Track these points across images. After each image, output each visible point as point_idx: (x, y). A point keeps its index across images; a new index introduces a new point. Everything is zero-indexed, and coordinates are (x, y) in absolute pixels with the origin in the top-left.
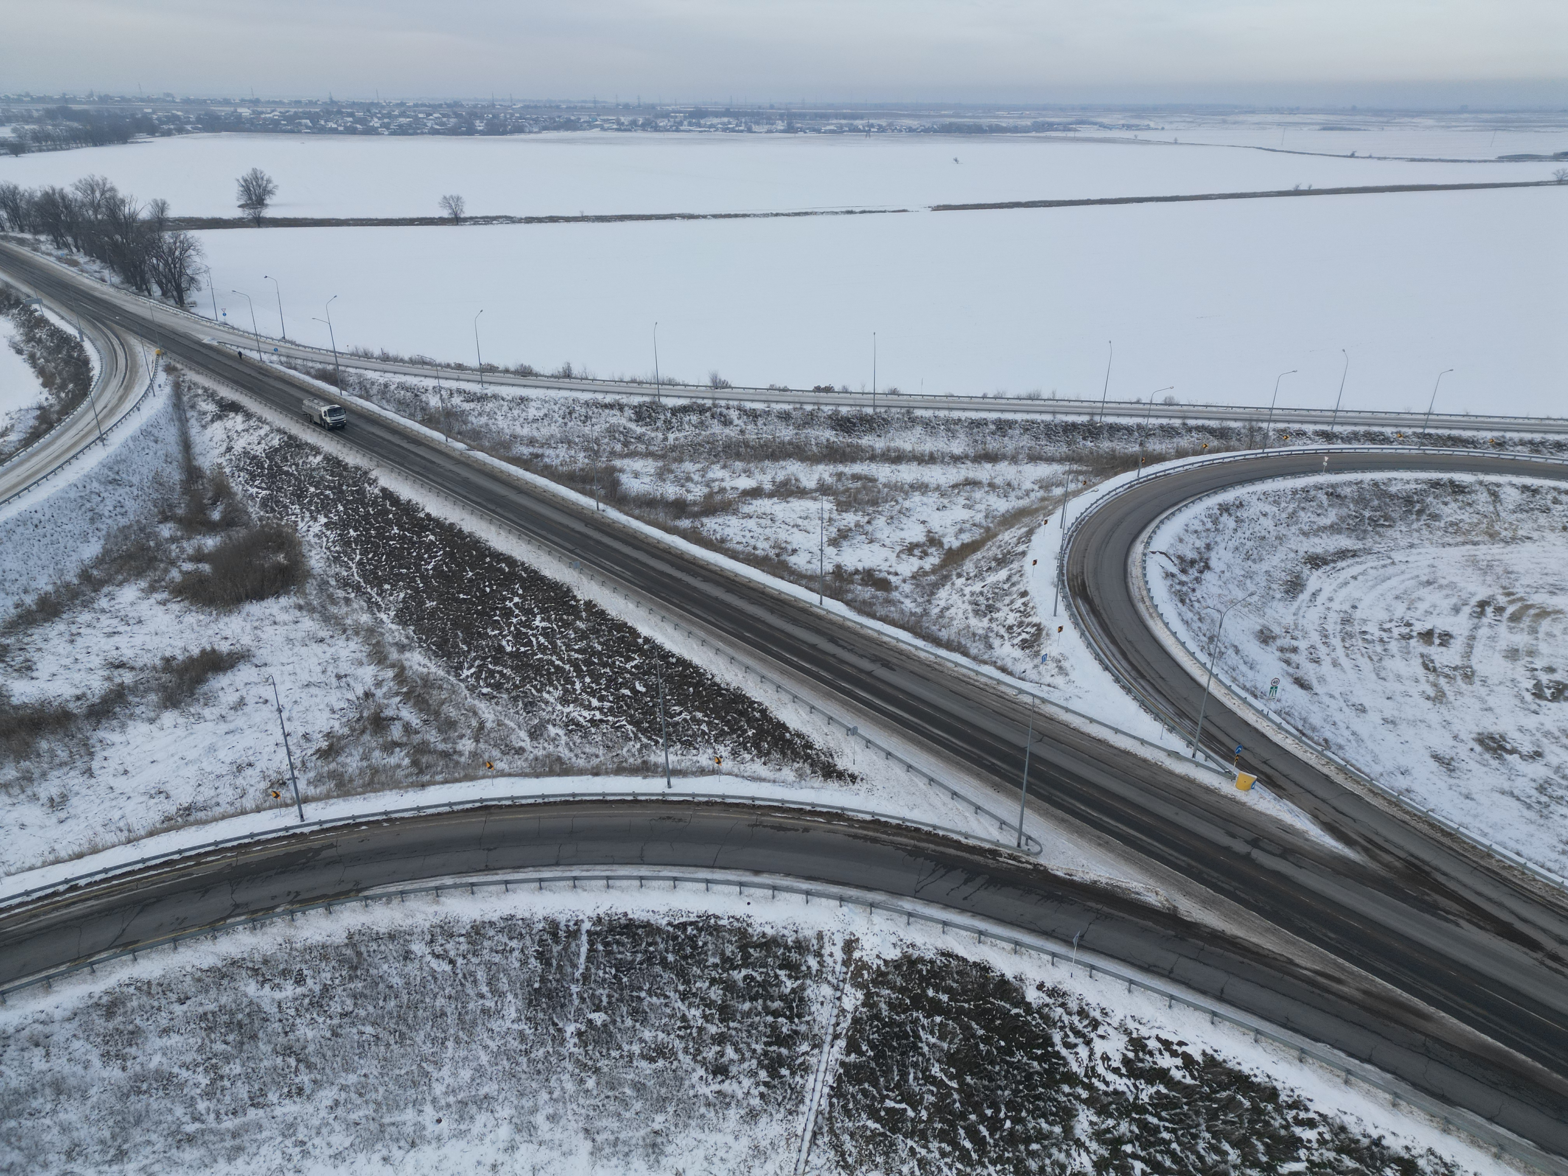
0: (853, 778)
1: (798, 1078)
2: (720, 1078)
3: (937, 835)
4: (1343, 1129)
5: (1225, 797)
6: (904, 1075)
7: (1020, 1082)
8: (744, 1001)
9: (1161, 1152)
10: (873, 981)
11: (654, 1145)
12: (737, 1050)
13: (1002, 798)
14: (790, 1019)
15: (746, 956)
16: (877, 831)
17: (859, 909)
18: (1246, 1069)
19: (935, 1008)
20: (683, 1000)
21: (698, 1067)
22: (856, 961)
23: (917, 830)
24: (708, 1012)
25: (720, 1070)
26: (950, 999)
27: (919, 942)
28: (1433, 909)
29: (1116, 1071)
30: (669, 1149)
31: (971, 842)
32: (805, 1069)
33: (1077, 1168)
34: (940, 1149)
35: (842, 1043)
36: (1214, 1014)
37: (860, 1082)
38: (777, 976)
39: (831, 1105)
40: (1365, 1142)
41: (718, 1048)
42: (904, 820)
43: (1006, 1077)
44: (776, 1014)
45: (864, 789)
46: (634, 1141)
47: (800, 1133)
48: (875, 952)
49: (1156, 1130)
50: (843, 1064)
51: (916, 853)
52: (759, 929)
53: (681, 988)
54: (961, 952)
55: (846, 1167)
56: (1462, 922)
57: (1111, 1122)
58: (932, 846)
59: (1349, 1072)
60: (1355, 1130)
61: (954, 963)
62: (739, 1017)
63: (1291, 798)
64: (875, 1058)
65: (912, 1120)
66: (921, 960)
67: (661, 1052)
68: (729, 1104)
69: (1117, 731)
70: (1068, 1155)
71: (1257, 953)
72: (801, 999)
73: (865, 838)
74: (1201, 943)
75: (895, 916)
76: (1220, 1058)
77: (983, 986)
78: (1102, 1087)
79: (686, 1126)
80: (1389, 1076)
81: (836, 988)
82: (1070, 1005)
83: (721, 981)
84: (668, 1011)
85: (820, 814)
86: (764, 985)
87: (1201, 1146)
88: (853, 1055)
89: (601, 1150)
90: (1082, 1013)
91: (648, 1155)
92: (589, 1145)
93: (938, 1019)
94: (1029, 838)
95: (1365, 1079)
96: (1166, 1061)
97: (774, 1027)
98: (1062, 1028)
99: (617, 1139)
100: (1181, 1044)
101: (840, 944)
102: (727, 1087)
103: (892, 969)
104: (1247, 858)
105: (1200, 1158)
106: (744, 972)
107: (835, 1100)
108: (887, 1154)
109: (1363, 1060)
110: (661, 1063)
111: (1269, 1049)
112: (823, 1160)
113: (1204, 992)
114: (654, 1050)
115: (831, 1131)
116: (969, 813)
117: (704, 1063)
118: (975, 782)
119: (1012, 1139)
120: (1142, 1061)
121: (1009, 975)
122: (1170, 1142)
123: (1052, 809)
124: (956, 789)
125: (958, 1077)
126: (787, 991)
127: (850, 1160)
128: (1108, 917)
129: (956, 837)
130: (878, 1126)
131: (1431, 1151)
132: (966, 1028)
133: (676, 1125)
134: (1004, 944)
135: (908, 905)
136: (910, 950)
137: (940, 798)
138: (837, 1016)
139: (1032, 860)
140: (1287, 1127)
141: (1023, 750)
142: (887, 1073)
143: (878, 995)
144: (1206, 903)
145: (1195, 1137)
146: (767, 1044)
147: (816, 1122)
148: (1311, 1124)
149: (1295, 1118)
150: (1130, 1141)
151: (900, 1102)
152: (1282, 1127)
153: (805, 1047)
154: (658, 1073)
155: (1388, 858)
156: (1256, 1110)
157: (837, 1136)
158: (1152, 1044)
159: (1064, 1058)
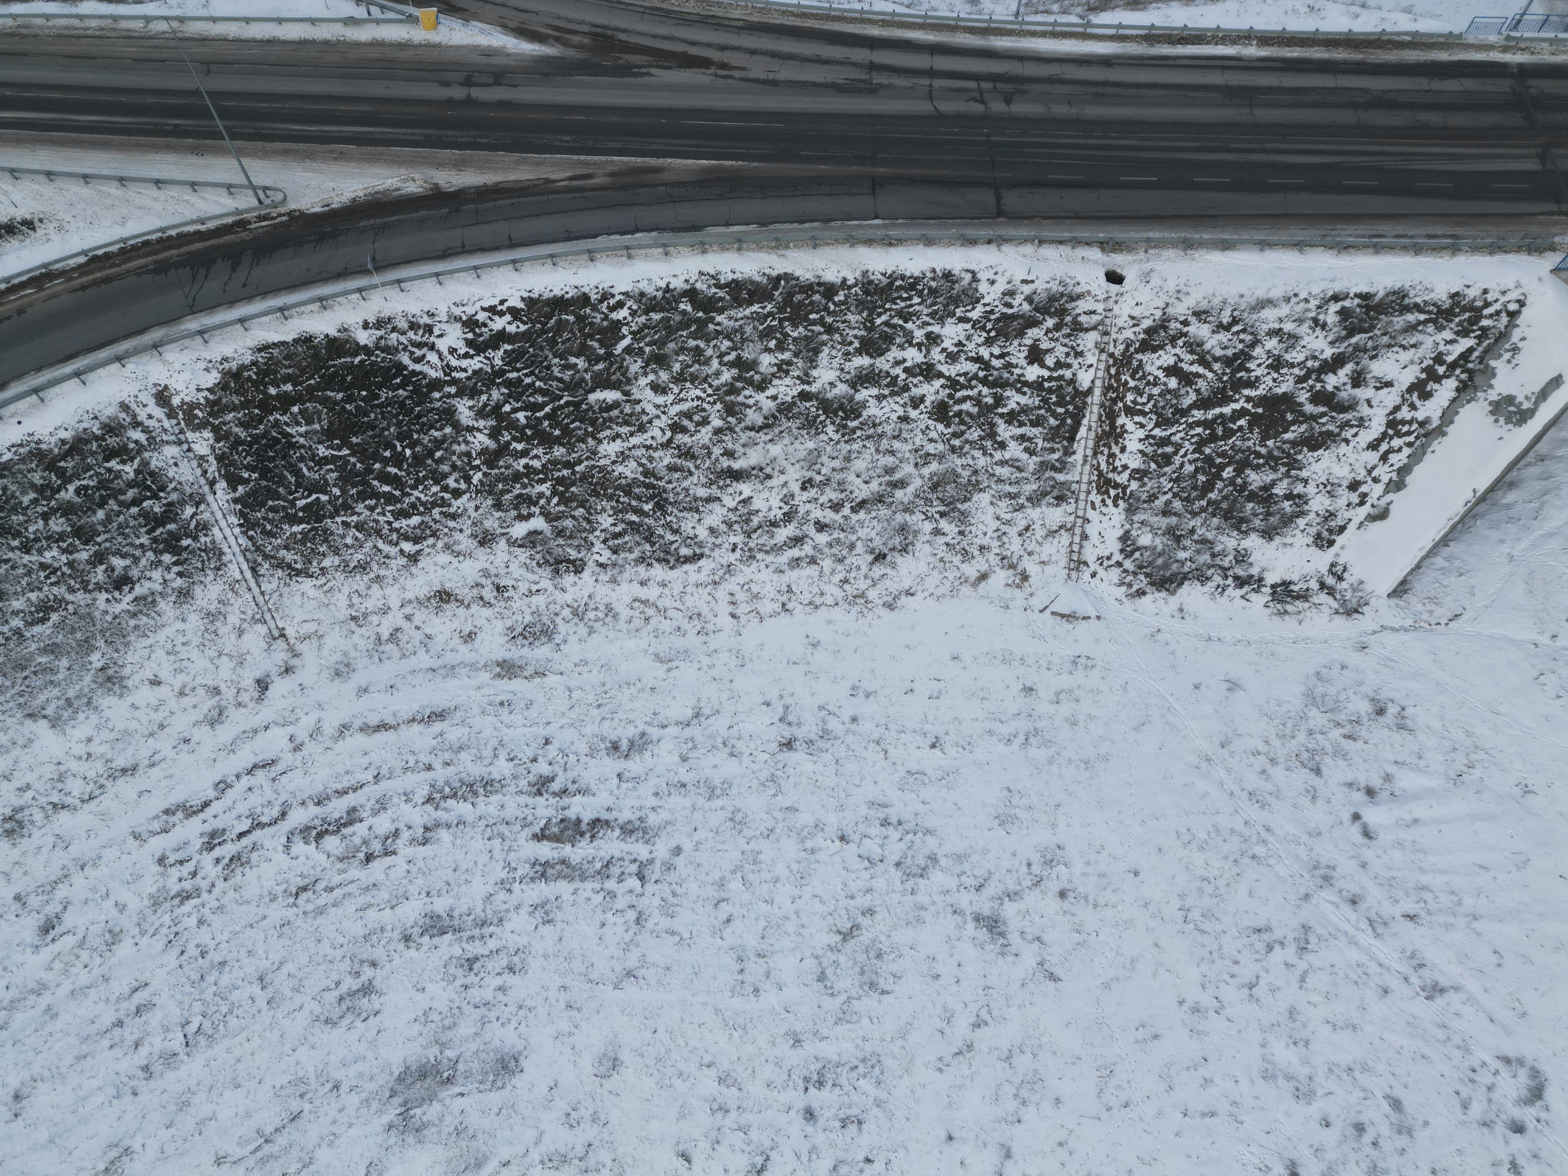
0: (29, 224)
1: (203, 539)
2: (126, 589)
3: (170, 238)
4: (642, 294)
5: (420, 46)
6: (298, 473)
7: (398, 414)
8: (94, 512)
9: (531, 395)
10: (210, 414)
11: (109, 679)
12: (124, 556)
13: (209, 160)
14: (155, 497)
15: (62, 473)
16: (104, 268)
17: (145, 358)
18: (558, 292)
19: (286, 401)
20: (28, 552)
21: (96, 594)
22: (180, 407)
23: (146, 243)
24: (64, 545)
25: (122, 582)
26: (294, 386)
27: (228, 352)
28: (627, 70)
29: (466, 356)
30: (126, 671)
31: (211, 225)
32: (204, 527)
33: (479, 447)
34: (366, 507)
35: (222, 485)
36: (514, 262)
37: (263, 504)
38: (110, 470)
39: (251, 538)
40: (660, 294)
41: (104, 567)
42: (123, 240)
43: (384, 418)
44: (136, 502)
45: (51, 230)
46: (86, 690)
47: (238, 576)
48: (193, 388)
49: (520, 380)
50: (236, 501)
51: (162, 268)
52: (53, 440)
53: (16, 543)
54: (274, 337)
55: (298, 573)
56: (653, 71)
57: (484, 397)
58: (173, 252)
59: (627, 248)
60: (650, 290)
61: (275, 352)
62: (100, 528)
63: (476, 17)
64: (262, 476)
65: (329, 502)
66: (243, 368)
67: (45, 609)
68: (154, 602)
69: (280, 21)
70: (467, 443)
71: (520, 189)
72: (152, 474)
73: (96, 283)
74: (473, 206)
75: (187, 342)
76: (535, 295)
77: (316, 356)
78: (463, 375)
79: (127, 645)
80: (654, 234)
81: (180, 443)
82: (400, 326)
83: (54, 511)
84: (21, 571)
85: (23, 285)
86: (103, 484)
87: (556, 371)
88: (240, 489)
89: (59, 718)
90: (414, 326)
91: (110, 690)
92: (44, 723)
93: (295, 409)
94: (265, 189)
95: (640, 247)
96: (499, 324)
97: (145, 515)
98: (405, 349)
99: (68, 700)
100: (502, 302)
101: (152, 402)
102: (139, 590)
103: (220, 393)
104: (469, 101)
105: (560, 380)
106: (71, 488)
107: (251, 533)
108: (326, 541)
109: (632, 233)
110: (55, 617)
111: (566, 265)
112: (275, 582)
113: (497, 248)
114: (38, 612)
115: (266, 557)
116: (187, 195)
117: (99, 587)
118: (171, 157)
119: (418, 461)
120: (481, 335)
121: (333, 332)
122: (534, 383)
123: (268, 145)
124: (156, 175)
125: (345, 443)
126: (132, 475)
127: (298, 566)
128: (385, 227)
129: (191, 228)
130: (304, 526)
131: (701, 273)
132: (325, 401)
133: (117, 651)
134: (310, 307)
135: (192, 324)
136: (226, 366)
137: (147, 195)
138: (200, 465)
139: (282, 210)
140: (606, 318)
141: (197, 93)
142: (282, 481)
143: (225, 424)
144: (459, 165)
145: (548, 367)
146: (148, 532)
147: (247, 560)
148: (620, 305)
149: (608, 307)
150: (506, 402)
151: (309, 495)
152: (603, 320)
153: (189, 511)
154: (60, 626)
155: (576, 39)
156: (581, 319)
157: (273, 557)
158: (482, 316)
159: (421, 373)
